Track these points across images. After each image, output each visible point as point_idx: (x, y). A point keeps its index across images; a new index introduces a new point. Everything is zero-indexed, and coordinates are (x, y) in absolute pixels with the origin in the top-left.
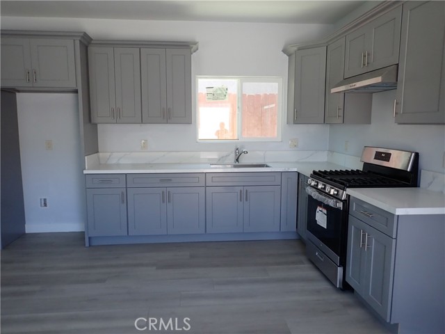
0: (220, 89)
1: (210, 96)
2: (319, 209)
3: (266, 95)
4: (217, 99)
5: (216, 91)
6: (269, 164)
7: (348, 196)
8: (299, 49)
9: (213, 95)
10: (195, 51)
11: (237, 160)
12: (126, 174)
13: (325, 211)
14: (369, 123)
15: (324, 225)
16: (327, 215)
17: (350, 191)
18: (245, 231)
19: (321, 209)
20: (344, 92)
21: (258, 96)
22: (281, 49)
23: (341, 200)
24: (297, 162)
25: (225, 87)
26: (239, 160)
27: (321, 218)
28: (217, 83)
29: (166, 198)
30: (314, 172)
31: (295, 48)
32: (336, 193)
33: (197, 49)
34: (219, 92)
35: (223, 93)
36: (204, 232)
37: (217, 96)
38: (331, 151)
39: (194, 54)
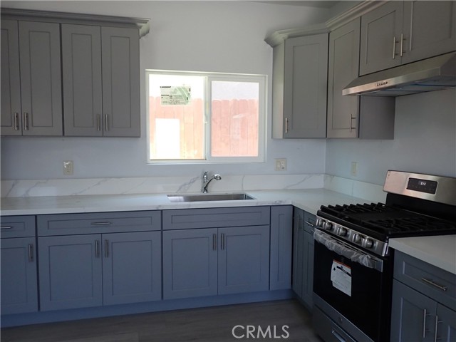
0: (180, 89)
1: (165, 99)
2: (335, 264)
3: (235, 101)
4: (177, 102)
5: (175, 92)
6: (250, 194)
7: (391, 250)
8: (290, 37)
9: (171, 97)
10: (144, 35)
11: (205, 189)
12: (36, 216)
13: (349, 270)
14: (392, 138)
15: (348, 291)
16: (352, 275)
17: (395, 243)
18: (219, 294)
19: (340, 265)
20: (360, 95)
21: (226, 102)
22: (264, 37)
23: (380, 257)
24: (285, 190)
25: (187, 86)
26: (208, 188)
27: (341, 279)
28: (176, 80)
29: (102, 250)
30: (323, 208)
31: (285, 35)
32: (370, 244)
33: (148, 32)
34: (179, 93)
35: (184, 95)
36: (160, 298)
37: (177, 98)
38: (330, 174)
39: (143, 38)
